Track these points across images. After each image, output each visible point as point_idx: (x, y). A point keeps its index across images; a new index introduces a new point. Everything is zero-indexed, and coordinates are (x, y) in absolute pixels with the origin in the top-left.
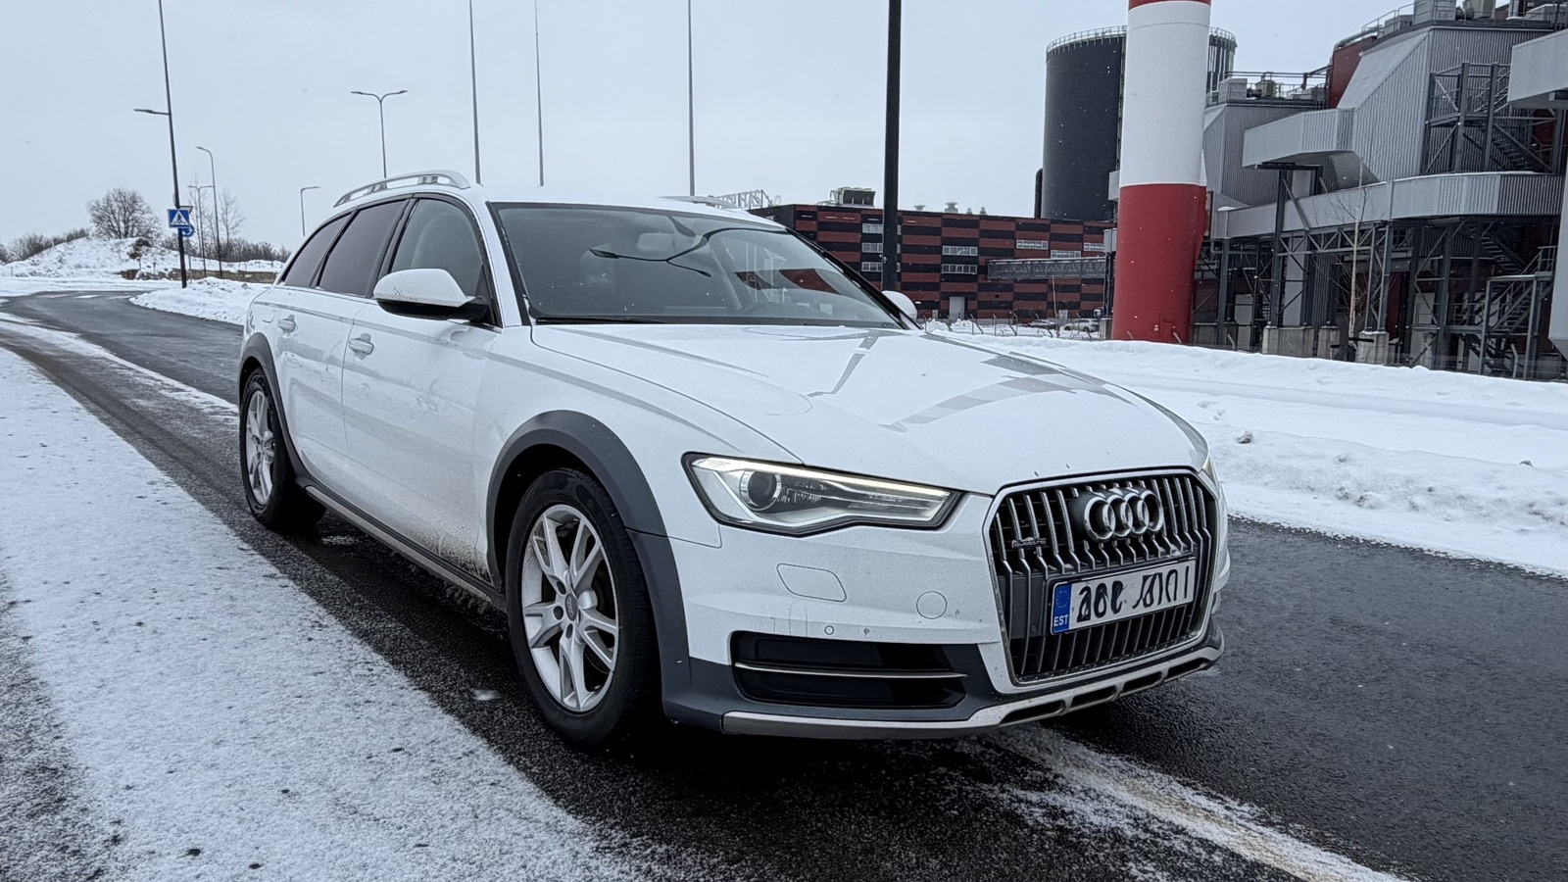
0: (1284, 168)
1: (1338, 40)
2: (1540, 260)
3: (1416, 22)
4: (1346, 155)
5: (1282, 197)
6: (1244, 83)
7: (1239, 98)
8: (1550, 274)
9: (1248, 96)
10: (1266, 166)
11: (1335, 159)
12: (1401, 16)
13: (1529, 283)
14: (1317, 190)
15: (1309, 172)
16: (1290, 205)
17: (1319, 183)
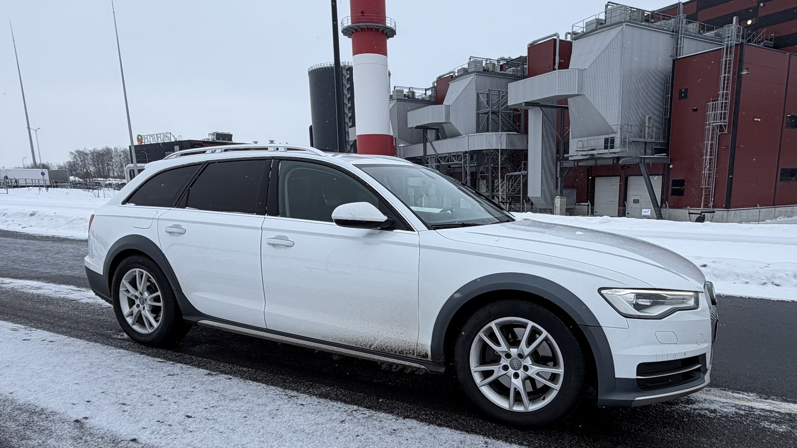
0: (425, 128)
1: (438, 76)
2: (523, 167)
3: (470, 71)
4: (449, 124)
5: (425, 141)
6: (402, 91)
7: (401, 98)
8: (526, 172)
9: (405, 97)
10: (417, 127)
11: (444, 125)
12: (464, 68)
13: (520, 176)
14: (438, 138)
15: (434, 130)
16: (428, 144)
17: (439, 135)
